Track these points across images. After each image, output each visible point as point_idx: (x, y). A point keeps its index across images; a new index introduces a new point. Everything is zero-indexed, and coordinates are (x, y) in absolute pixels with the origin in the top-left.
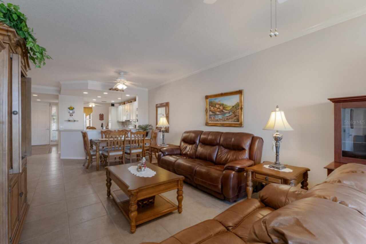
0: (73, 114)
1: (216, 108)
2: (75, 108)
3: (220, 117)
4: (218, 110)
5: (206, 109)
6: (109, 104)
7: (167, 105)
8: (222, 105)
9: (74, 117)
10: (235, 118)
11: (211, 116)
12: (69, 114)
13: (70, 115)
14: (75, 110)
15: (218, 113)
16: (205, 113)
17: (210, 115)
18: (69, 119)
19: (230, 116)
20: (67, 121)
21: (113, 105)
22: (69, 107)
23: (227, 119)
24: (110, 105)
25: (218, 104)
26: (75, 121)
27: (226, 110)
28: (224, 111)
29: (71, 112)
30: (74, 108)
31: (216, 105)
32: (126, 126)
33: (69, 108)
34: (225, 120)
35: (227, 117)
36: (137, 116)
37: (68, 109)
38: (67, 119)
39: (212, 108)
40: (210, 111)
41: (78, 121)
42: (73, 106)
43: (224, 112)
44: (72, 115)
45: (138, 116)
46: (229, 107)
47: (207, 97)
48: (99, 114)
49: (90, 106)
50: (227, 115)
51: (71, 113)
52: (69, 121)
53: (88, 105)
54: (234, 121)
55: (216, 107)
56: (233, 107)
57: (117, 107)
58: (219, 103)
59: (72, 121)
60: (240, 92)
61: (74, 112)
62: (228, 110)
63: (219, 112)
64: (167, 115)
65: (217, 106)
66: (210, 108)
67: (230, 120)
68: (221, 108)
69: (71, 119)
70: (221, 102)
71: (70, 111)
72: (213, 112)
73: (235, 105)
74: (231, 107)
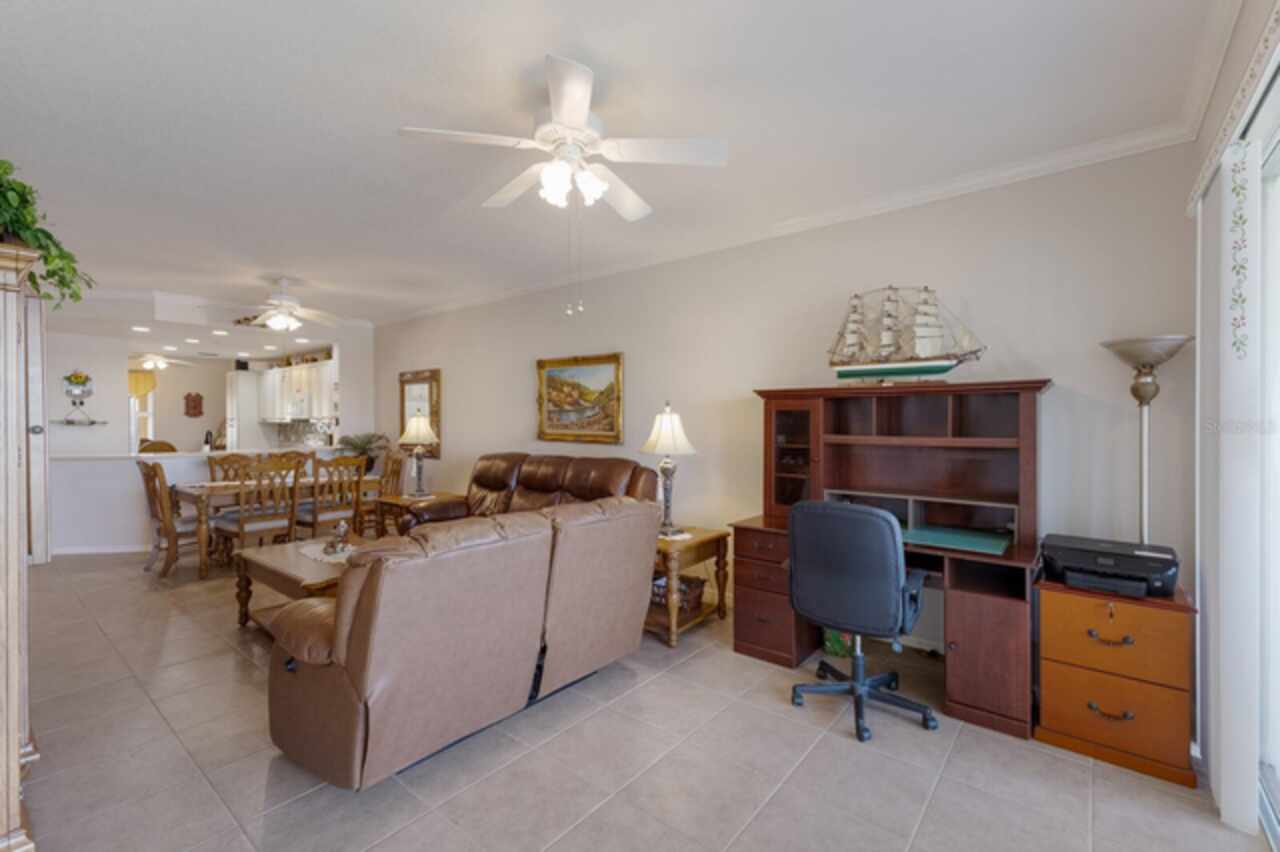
0: (85, 400)
1: (562, 396)
2: (91, 376)
3: (573, 417)
4: (569, 399)
5: (540, 397)
6: (226, 361)
7: (433, 377)
8: (575, 386)
9: (91, 409)
10: (605, 422)
11: (552, 415)
12: (69, 400)
13: (74, 403)
14: (94, 384)
15: (567, 407)
16: (537, 406)
17: (550, 412)
18: (70, 418)
19: (594, 416)
20: (61, 423)
21: (242, 365)
22: (68, 374)
23: (589, 424)
24: (233, 365)
25: (569, 385)
26: (93, 423)
27: (586, 401)
28: (582, 402)
29: (77, 391)
30: (87, 379)
31: (562, 385)
32: (293, 438)
33: (68, 379)
34: (582, 427)
35: (589, 417)
36: (336, 406)
37: (66, 383)
38: (60, 418)
39: (554, 394)
40: (549, 400)
41: (104, 423)
42: (84, 371)
43: (580, 405)
44: (82, 403)
45: (340, 407)
46: (593, 393)
47: (541, 364)
48: (185, 394)
49: (148, 365)
50: (589, 413)
51: (75, 396)
52: (70, 423)
53: (141, 363)
54: (605, 430)
55: (564, 392)
56: (602, 393)
57: (260, 374)
58: (570, 380)
59: (81, 423)
60: (614, 358)
61: (89, 392)
62: (591, 402)
63: (570, 404)
64: (435, 409)
65: (566, 389)
66: (549, 393)
67: (596, 427)
68: (575, 394)
69: (77, 414)
70: (576, 380)
71: (71, 388)
72: (556, 405)
73: (606, 390)
74: (597, 395)
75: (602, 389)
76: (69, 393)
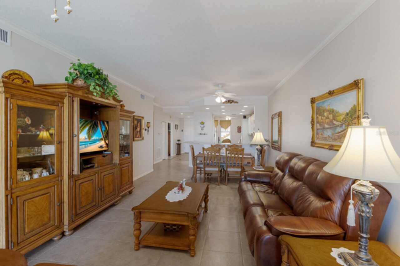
1: (324, 118)
4: (327, 120)
5: (313, 120)
6: (240, 116)
7: (280, 115)
8: (332, 111)
9: (205, 131)
13: (202, 129)
14: (205, 125)
15: (327, 126)
16: (310, 126)
17: (317, 129)
18: (201, 133)
19: (342, 131)
21: (245, 117)
24: (243, 117)
25: (327, 111)
26: (205, 134)
27: (337, 121)
28: (335, 122)
29: (202, 126)
30: (204, 123)
31: (324, 111)
33: (201, 123)
34: (335, 139)
36: (254, 129)
37: (200, 124)
38: (199, 133)
39: (320, 117)
40: (318, 122)
42: (204, 121)
43: (334, 124)
46: (341, 115)
48: (237, 126)
49: (227, 119)
51: (202, 127)
52: (201, 134)
53: (225, 119)
55: (325, 116)
56: (347, 114)
58: (328, 108)
59: (203, 134)
60: (356, 85)
61: (204, 127)
62: (340, 122)
63: (328, 124)
66: (317, 118)
68: (331, 116)
70: (331, 107)
72: (320, 125)
73: (350, 111)
74: (344, 116)
75: (348, 111)
76: (201, 126)
